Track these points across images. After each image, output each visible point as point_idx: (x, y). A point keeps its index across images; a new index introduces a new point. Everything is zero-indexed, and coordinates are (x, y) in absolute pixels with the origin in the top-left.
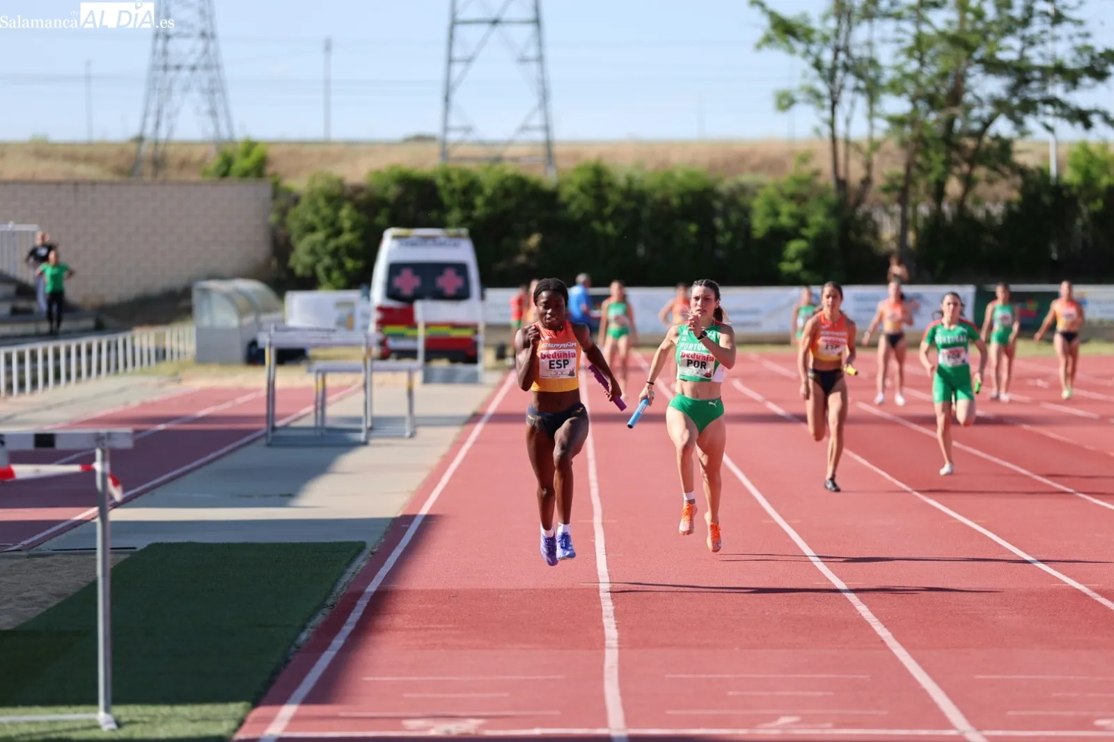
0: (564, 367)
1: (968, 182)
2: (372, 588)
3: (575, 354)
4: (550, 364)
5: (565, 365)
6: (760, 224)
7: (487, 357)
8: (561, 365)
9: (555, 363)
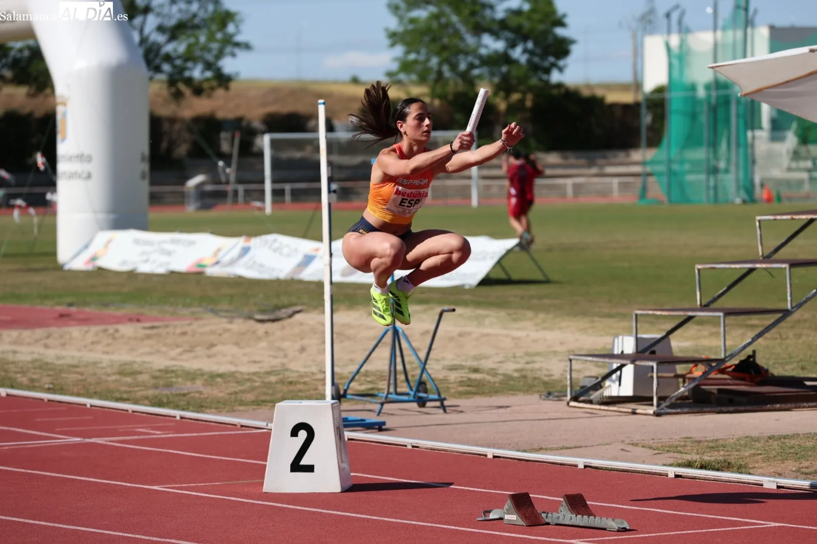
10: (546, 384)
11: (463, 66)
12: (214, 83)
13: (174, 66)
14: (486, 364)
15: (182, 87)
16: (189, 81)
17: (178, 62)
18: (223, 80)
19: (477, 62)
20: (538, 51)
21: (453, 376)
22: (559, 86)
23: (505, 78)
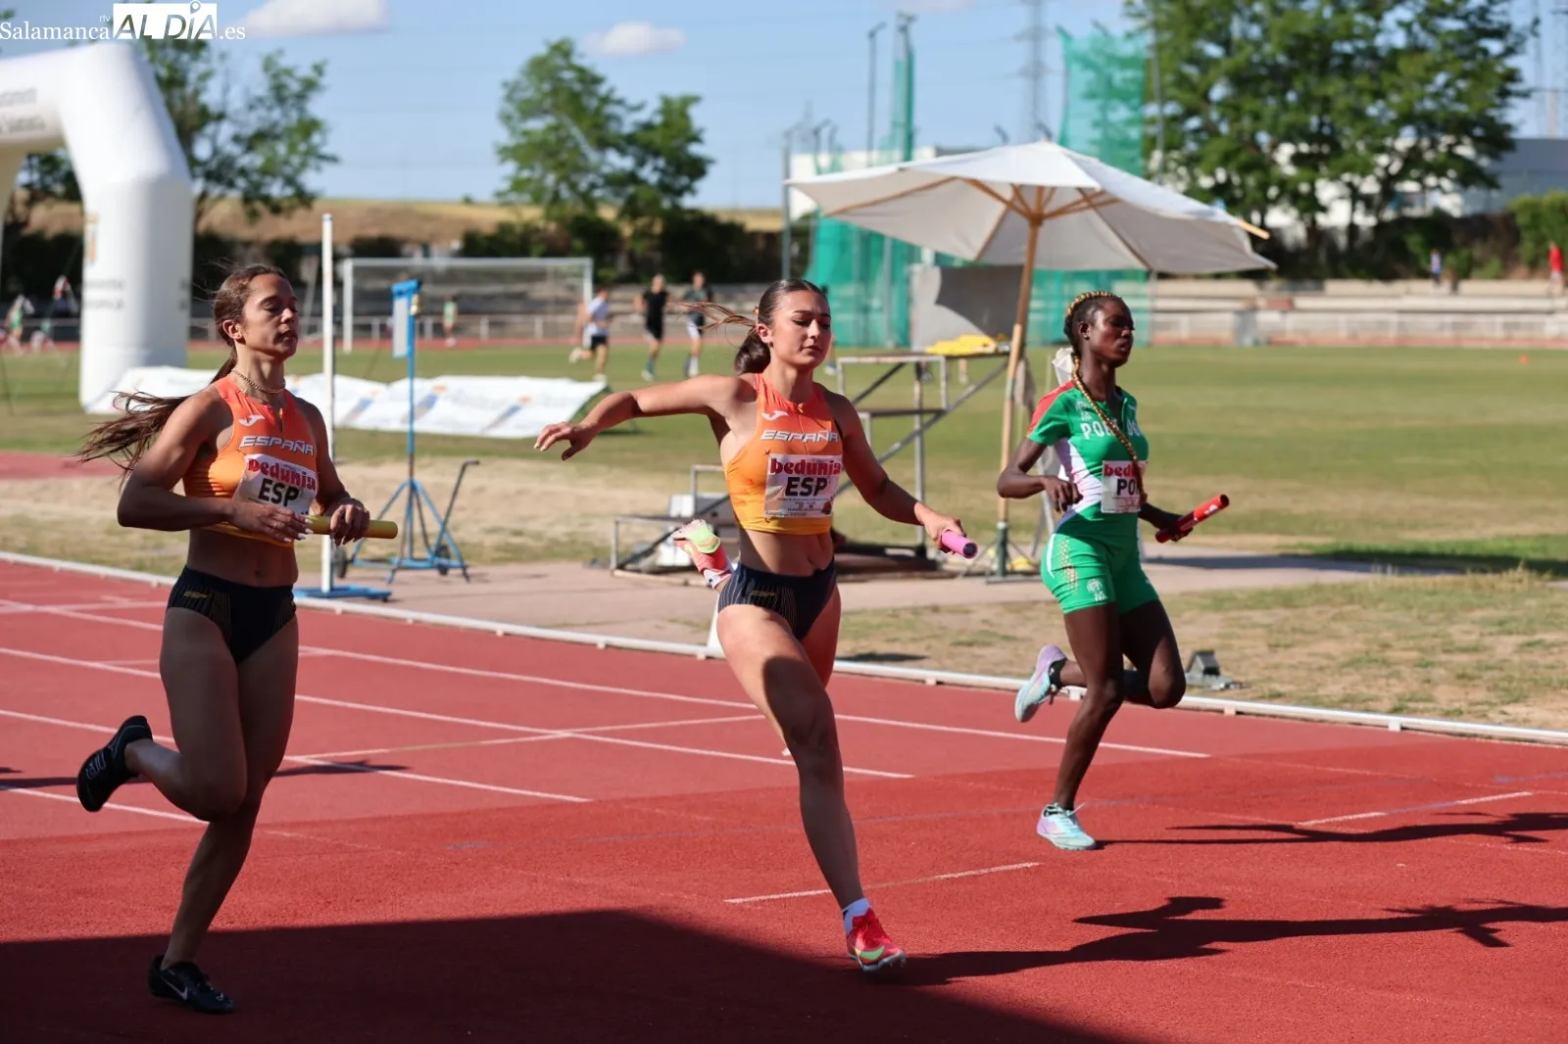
10: (596, 550)
11: (583, 185)
12: (296, 201)
13: (250, 182)
14: (533, 526)
15: (259, 206)
16: (266, 199)
17: (255, 177)
18: (304, 199)
19: (600, 181)
20: (671, 169)
21: (491, 540)
22: (693, 211)
23: (631, 201)
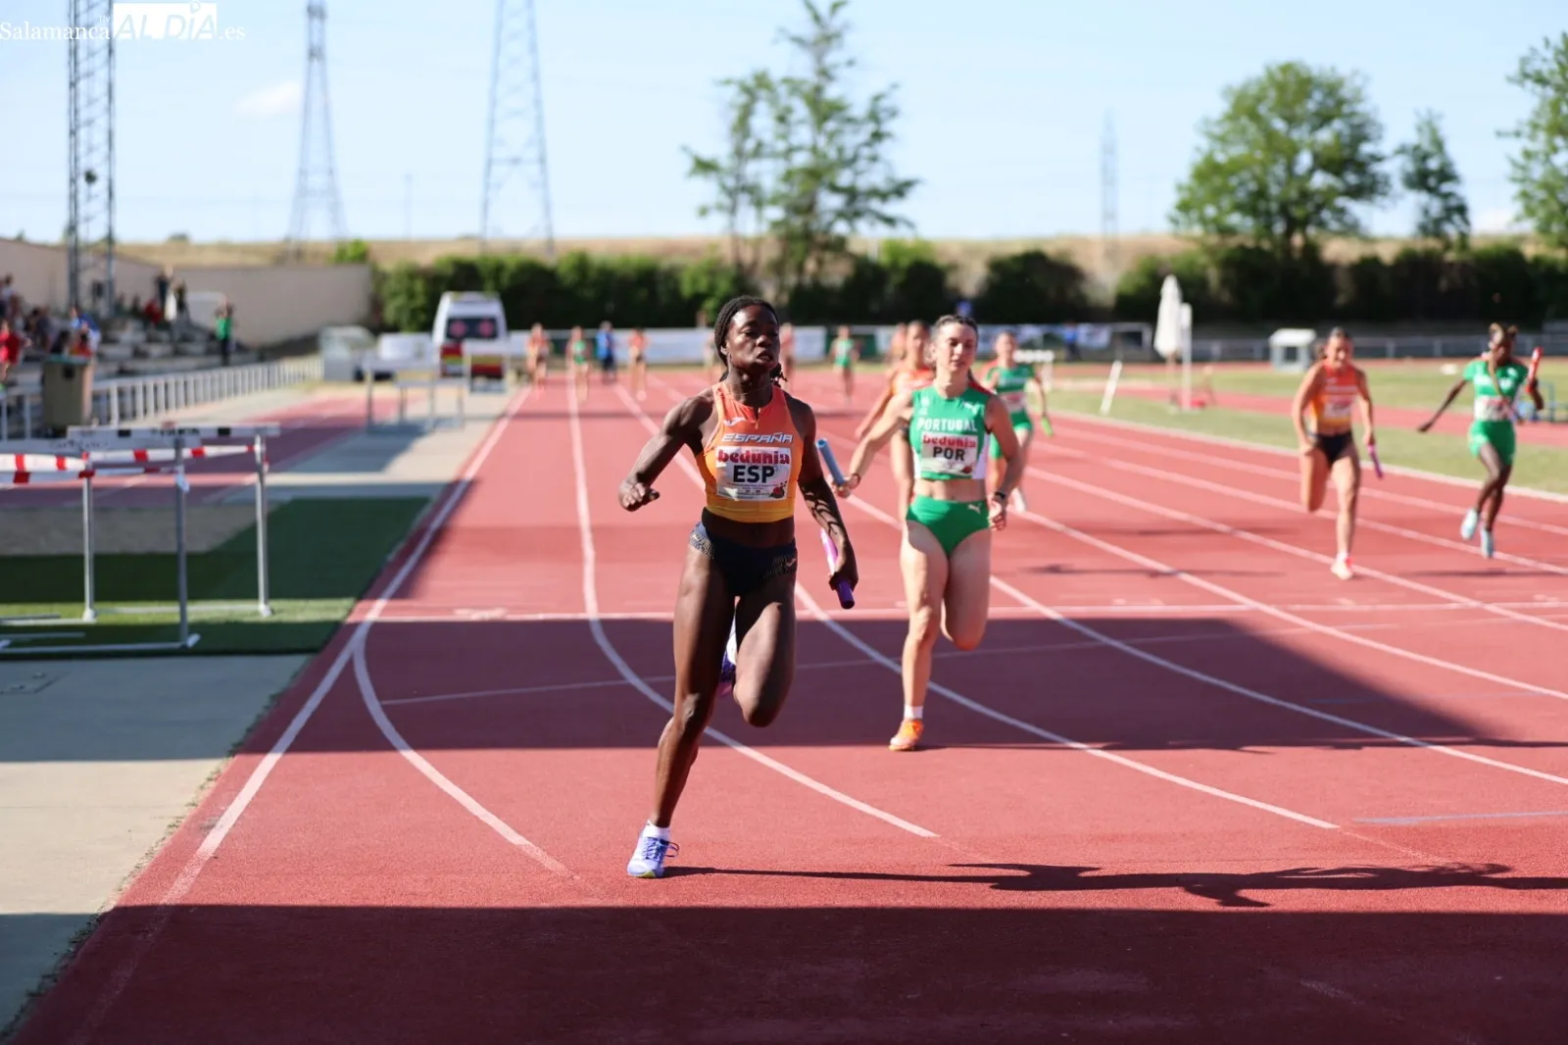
0: (764, 481)
1: (820, 263)
2: (436, 524)
3: (787, 457)
4: (736, 474)
5: (765, 475)
6: (687, 289)
7: (510, 377)
8: (757, 475)
9: (745, 471)
